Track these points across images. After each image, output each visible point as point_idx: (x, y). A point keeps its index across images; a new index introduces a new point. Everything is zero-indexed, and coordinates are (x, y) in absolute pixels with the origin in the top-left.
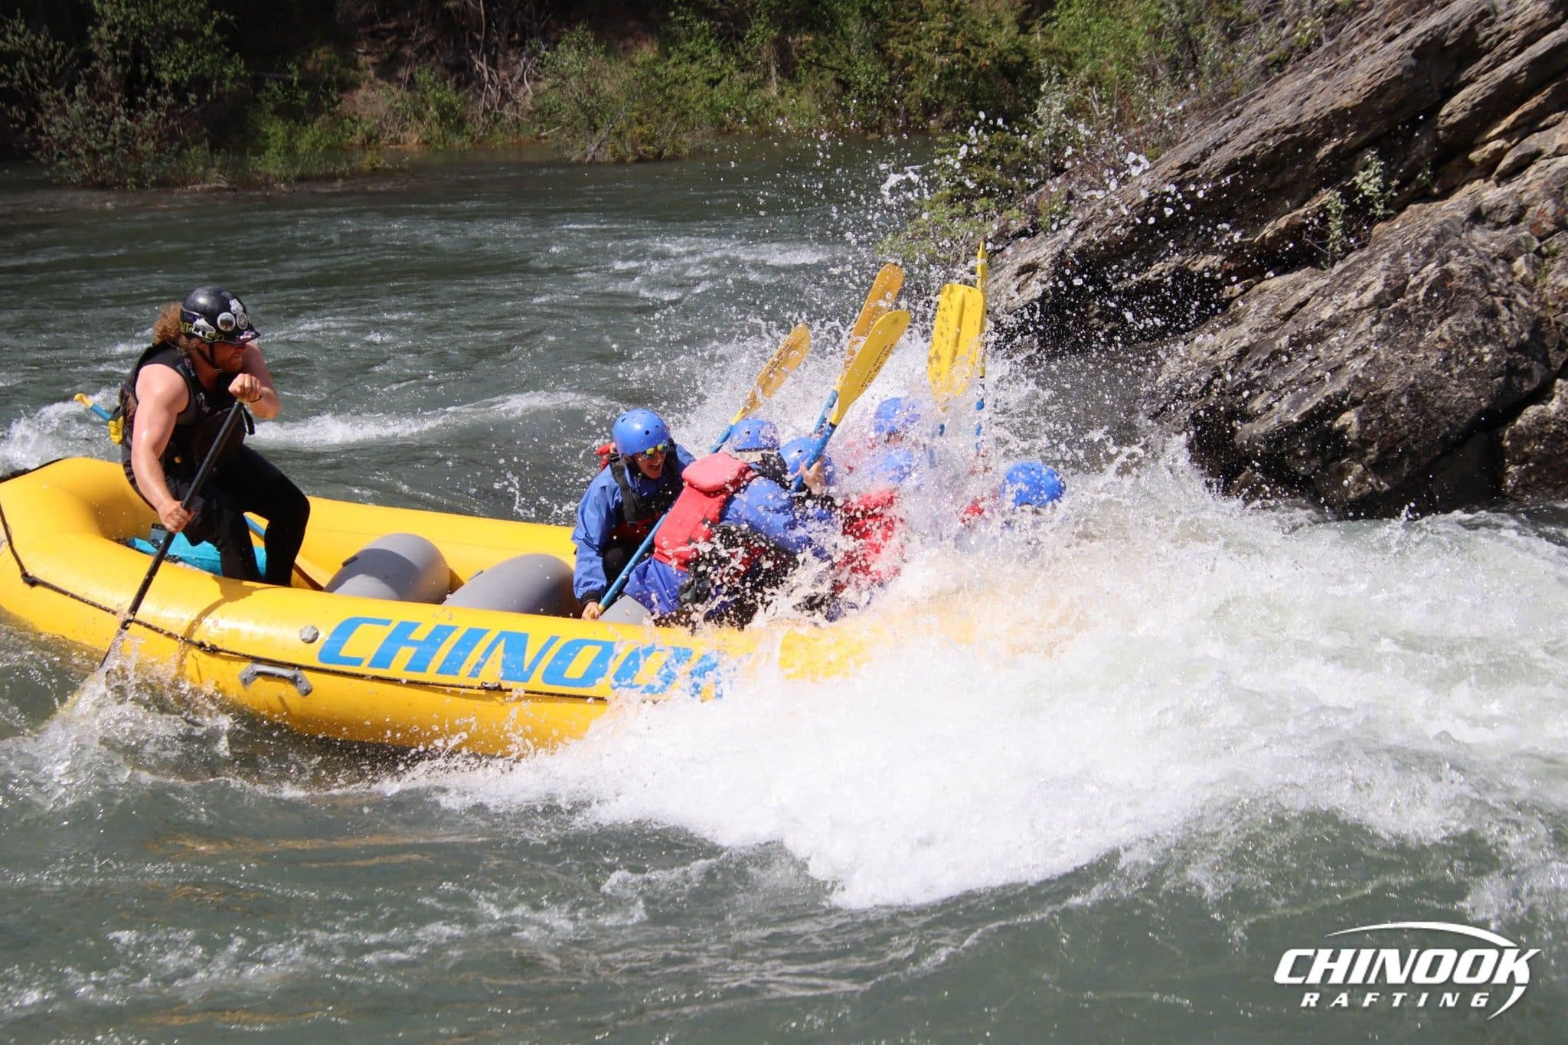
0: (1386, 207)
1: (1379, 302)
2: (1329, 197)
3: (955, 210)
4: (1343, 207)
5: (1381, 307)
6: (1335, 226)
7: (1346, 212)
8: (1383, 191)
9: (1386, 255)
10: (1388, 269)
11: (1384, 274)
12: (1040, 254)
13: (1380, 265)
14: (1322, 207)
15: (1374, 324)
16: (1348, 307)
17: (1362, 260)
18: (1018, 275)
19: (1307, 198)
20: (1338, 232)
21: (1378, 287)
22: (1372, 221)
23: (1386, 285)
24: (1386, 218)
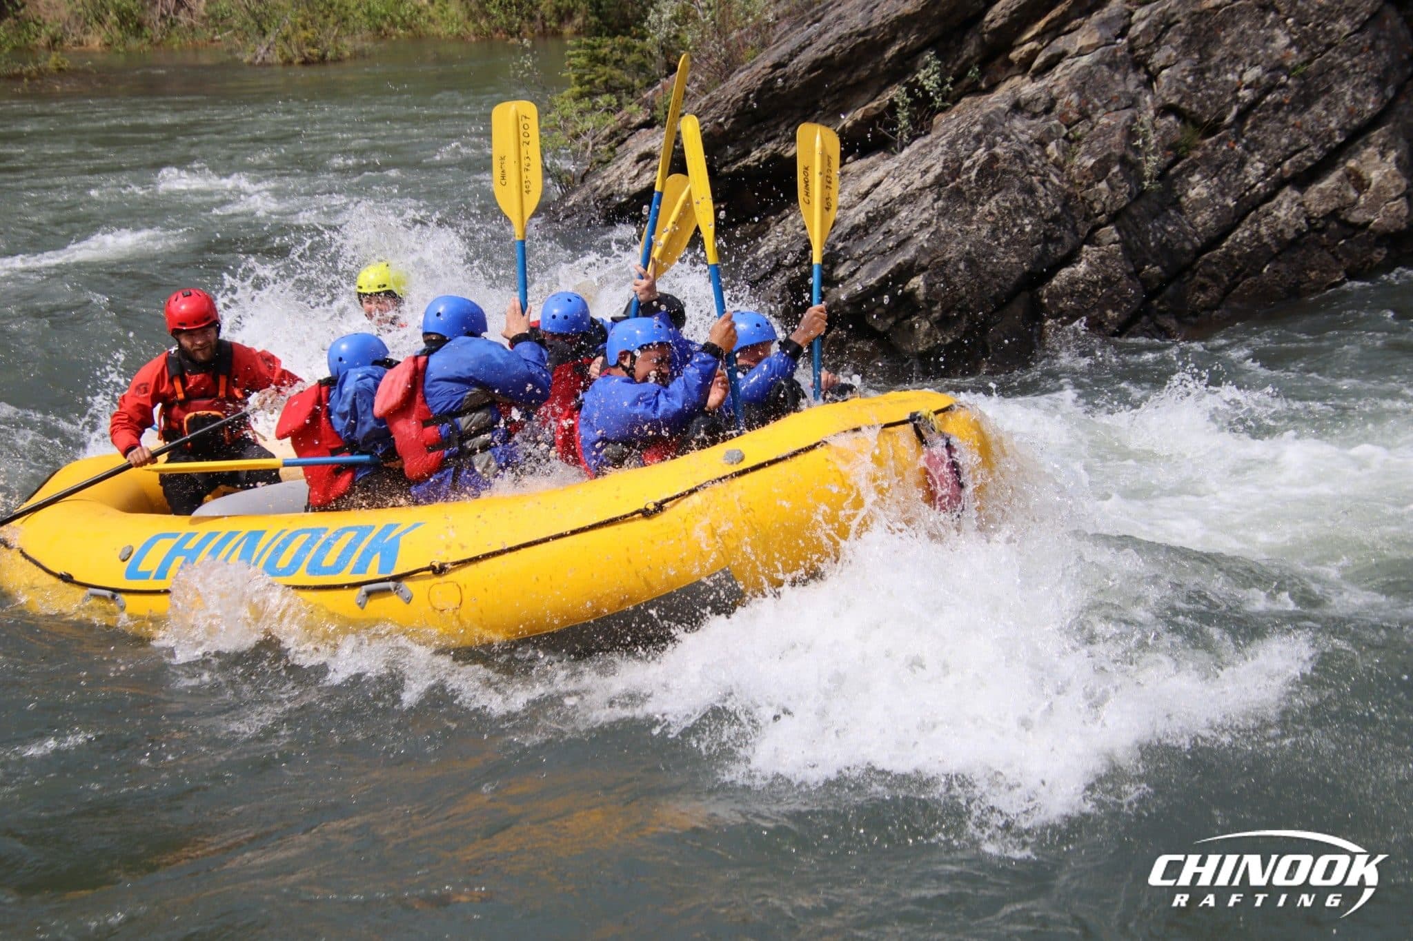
0: (944, 100)
1: (939, 182)
2: (896, 93)
3: (582, 106)
4: (909, 100)
5: (941, 186)
6: (903, 115)
7: (911, 104)
8: (941, 86)
9: (944, 142)
10: (946, 153)
11: (942, 158)
12: (656, 143)
13: (940, 149)
14: (891, 100)
15: (935, 200)
16: (914, 186)
17: (925, 146)
18: (638, 162)
19: (879, 93)
20: (905, 122)
21: (938, 169)
22: (934, 112)
23: (944, 168)
24: (943, 110)
